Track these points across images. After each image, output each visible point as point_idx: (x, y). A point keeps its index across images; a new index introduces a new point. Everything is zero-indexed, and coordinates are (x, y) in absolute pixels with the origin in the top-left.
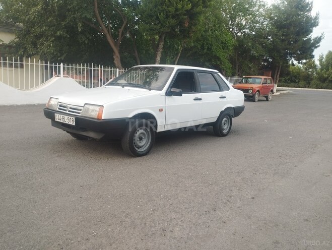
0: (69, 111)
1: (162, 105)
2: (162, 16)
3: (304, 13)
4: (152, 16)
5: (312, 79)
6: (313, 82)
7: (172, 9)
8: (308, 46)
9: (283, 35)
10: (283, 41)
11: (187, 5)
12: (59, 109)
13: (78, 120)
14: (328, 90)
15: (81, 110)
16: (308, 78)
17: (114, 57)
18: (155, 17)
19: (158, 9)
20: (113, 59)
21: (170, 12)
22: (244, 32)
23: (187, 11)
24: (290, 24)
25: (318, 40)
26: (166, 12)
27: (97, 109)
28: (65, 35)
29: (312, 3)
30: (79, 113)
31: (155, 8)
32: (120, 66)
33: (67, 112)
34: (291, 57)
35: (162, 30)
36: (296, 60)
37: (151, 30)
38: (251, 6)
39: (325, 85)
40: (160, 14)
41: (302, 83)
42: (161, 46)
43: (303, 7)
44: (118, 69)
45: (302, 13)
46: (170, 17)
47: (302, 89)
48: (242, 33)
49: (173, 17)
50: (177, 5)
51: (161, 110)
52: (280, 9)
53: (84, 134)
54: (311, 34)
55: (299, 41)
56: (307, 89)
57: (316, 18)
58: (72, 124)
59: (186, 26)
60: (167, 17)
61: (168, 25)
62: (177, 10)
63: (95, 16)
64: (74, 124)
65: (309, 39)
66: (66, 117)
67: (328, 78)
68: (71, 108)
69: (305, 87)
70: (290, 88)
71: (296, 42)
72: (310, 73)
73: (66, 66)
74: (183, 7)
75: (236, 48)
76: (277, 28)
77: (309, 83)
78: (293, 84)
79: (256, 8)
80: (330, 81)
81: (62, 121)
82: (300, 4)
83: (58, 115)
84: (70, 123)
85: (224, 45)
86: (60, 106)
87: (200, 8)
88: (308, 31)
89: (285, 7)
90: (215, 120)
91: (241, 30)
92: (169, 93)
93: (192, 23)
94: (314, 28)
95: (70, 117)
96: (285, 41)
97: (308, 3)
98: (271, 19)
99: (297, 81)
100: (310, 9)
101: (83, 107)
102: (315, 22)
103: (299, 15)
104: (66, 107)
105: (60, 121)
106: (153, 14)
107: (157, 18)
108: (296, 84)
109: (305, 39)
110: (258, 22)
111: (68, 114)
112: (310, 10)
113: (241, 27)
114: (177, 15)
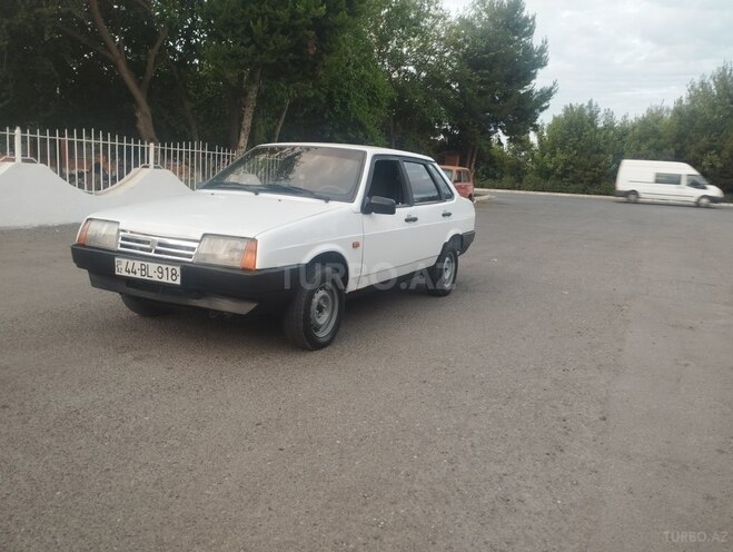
0: (157, 252)
1: (355, 235)
2: (259, 27)
3: (520, 38)
4: (237, 26)
5: (525, 173)
6: (527, 177)
7: (284, 14)
8: (529, 107)
9: (482, 83)
10: (481, 93)
11: (316, 8)
12: (122, 246)
13: (189, 272)
14: (556, 194)
15: (193, 249)
16: (519, 169)
17: (138, 115)
18: (242, 29)
19: (251, 12)
20: (135, 120)
21: (278, 19)
22: (406, 71)
23: (314, 19)
24: (495, 60)
25: (547, 95)
26: (270, 18)
27: (242, 245)
29: (533, 18)
30: (190, 256)
31: (244, 8)
32: (153, 135)
33: (152, 254)
34: (496, 128)
35: (257, 59)
36: (506, 134)
37: (232, 57)
38: (421, 15)
39: (549, 184)
40: (255, 23)
41: (507, 179)
42: (252, 96)
43: (517, 26)
44: (152, 145)
45: (516, 37)
46: (279, 30)
47: (509, 191)
48: (399, 73)
49: (284, 32)
50: (294, 4)
51: (356, 245)
52: (474, 28)
53: (202, 303)
54: (533, 82)
55: (511, 95)
56: (517, 192)
57: (542, 50)
58: (170, 281)
59: (312, 52)
60: (272, 30)
61: (272, 47)
62: (294, 16)
63: (89, 15)
64: (178, 282)
65: (530, 92)
66: (153, 267)
67: (554, 169)
68: (160, 244)
69: (514, 189)
70: (493, 190)
71: (505, 97)
72: (521, 160)
73: (28, 135)
74: (308, 10)
75: (392, 105)
76: (470, 66)
77: (520, 181)
78: (490, 181)
79: (430, 21)
80: (557, 176)
81: (138, 276)
82: (513, 19)
83: (124, 261)
84: (164, 280)
85: (373, 96)
86: (123, 239)
87: (343, 16)
88: (528, 77)
89: (484, 24)
90: (432, 262)
91: (400, 65)
92: (367, 209)
93: (323, 49)
94: (539, 70)
95: (164, 267)
96: (486, 94)
97: (526, 18)
98: (457, 46)
99: (498, 175)
100: (529, 31)
101: (199, 241)
102: (540, 58)
103: (511, 42)
104: (148, 243)
105: (132, 275)
106: (238, 21)
107: (249, 31)
108: (497, 183)
109: (522, 92)
110: (432, 52)
111: (154, 258)
112: (530, 33)
113: (398, 60)
114: (294, 28)
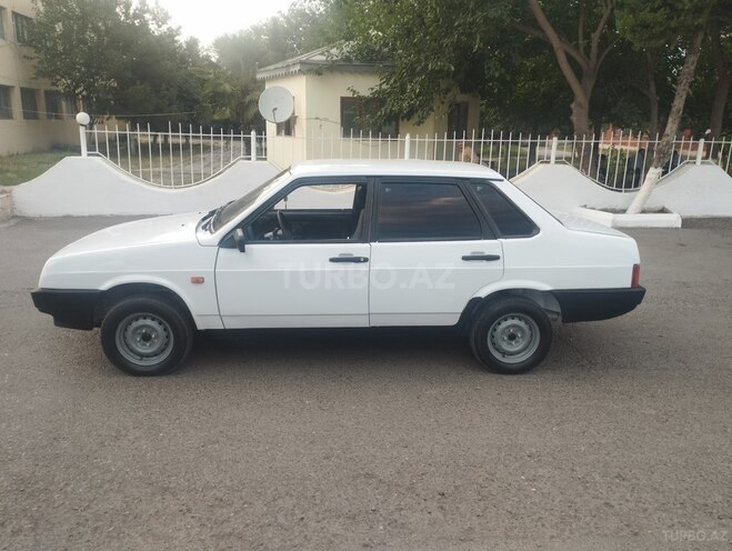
17: (572, 106)
51: (196, 281)
90: (453, 321)
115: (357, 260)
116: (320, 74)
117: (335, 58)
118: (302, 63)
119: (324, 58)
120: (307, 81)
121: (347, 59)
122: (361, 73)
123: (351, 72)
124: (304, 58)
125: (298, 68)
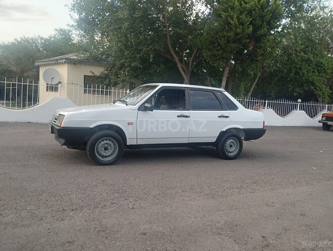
2: (222, 42)
4: (215, 43)
11: (248, 29)
19: (219, 36)
28: (139, 65)
31: (217, 35)
42: (227, 72)
46: (231, 42)
49: (234, 42)
50: (236, 29)
51: (130, 124)
61: (230, 50)
74: (244, 31)
90: (214, 140)
92: (142, 109)
93: (257, 47)
106: (214, 41)
107: (219, 44)
114: (239, 39)
115: (186, 117)
116: (75, 64)
117: (82, 58)
118: (66, 59)
119: (76, 58)
120: (68, 67)
121: (87, 59)
122: (94, 66)
123: (89, 65)
124: (67, 56)
125: (64, 61)
